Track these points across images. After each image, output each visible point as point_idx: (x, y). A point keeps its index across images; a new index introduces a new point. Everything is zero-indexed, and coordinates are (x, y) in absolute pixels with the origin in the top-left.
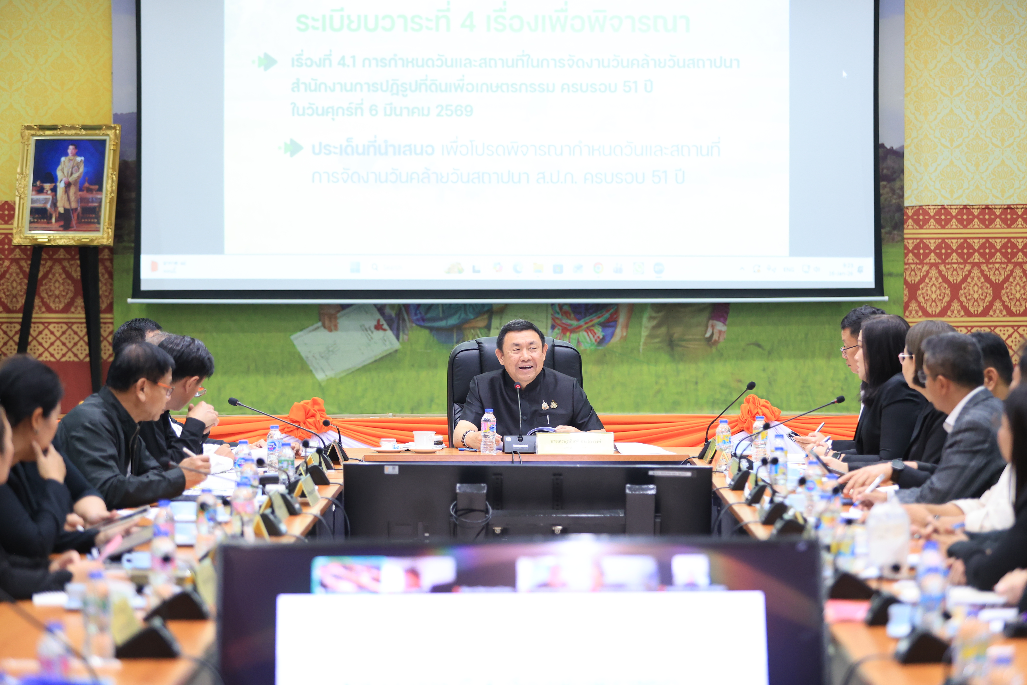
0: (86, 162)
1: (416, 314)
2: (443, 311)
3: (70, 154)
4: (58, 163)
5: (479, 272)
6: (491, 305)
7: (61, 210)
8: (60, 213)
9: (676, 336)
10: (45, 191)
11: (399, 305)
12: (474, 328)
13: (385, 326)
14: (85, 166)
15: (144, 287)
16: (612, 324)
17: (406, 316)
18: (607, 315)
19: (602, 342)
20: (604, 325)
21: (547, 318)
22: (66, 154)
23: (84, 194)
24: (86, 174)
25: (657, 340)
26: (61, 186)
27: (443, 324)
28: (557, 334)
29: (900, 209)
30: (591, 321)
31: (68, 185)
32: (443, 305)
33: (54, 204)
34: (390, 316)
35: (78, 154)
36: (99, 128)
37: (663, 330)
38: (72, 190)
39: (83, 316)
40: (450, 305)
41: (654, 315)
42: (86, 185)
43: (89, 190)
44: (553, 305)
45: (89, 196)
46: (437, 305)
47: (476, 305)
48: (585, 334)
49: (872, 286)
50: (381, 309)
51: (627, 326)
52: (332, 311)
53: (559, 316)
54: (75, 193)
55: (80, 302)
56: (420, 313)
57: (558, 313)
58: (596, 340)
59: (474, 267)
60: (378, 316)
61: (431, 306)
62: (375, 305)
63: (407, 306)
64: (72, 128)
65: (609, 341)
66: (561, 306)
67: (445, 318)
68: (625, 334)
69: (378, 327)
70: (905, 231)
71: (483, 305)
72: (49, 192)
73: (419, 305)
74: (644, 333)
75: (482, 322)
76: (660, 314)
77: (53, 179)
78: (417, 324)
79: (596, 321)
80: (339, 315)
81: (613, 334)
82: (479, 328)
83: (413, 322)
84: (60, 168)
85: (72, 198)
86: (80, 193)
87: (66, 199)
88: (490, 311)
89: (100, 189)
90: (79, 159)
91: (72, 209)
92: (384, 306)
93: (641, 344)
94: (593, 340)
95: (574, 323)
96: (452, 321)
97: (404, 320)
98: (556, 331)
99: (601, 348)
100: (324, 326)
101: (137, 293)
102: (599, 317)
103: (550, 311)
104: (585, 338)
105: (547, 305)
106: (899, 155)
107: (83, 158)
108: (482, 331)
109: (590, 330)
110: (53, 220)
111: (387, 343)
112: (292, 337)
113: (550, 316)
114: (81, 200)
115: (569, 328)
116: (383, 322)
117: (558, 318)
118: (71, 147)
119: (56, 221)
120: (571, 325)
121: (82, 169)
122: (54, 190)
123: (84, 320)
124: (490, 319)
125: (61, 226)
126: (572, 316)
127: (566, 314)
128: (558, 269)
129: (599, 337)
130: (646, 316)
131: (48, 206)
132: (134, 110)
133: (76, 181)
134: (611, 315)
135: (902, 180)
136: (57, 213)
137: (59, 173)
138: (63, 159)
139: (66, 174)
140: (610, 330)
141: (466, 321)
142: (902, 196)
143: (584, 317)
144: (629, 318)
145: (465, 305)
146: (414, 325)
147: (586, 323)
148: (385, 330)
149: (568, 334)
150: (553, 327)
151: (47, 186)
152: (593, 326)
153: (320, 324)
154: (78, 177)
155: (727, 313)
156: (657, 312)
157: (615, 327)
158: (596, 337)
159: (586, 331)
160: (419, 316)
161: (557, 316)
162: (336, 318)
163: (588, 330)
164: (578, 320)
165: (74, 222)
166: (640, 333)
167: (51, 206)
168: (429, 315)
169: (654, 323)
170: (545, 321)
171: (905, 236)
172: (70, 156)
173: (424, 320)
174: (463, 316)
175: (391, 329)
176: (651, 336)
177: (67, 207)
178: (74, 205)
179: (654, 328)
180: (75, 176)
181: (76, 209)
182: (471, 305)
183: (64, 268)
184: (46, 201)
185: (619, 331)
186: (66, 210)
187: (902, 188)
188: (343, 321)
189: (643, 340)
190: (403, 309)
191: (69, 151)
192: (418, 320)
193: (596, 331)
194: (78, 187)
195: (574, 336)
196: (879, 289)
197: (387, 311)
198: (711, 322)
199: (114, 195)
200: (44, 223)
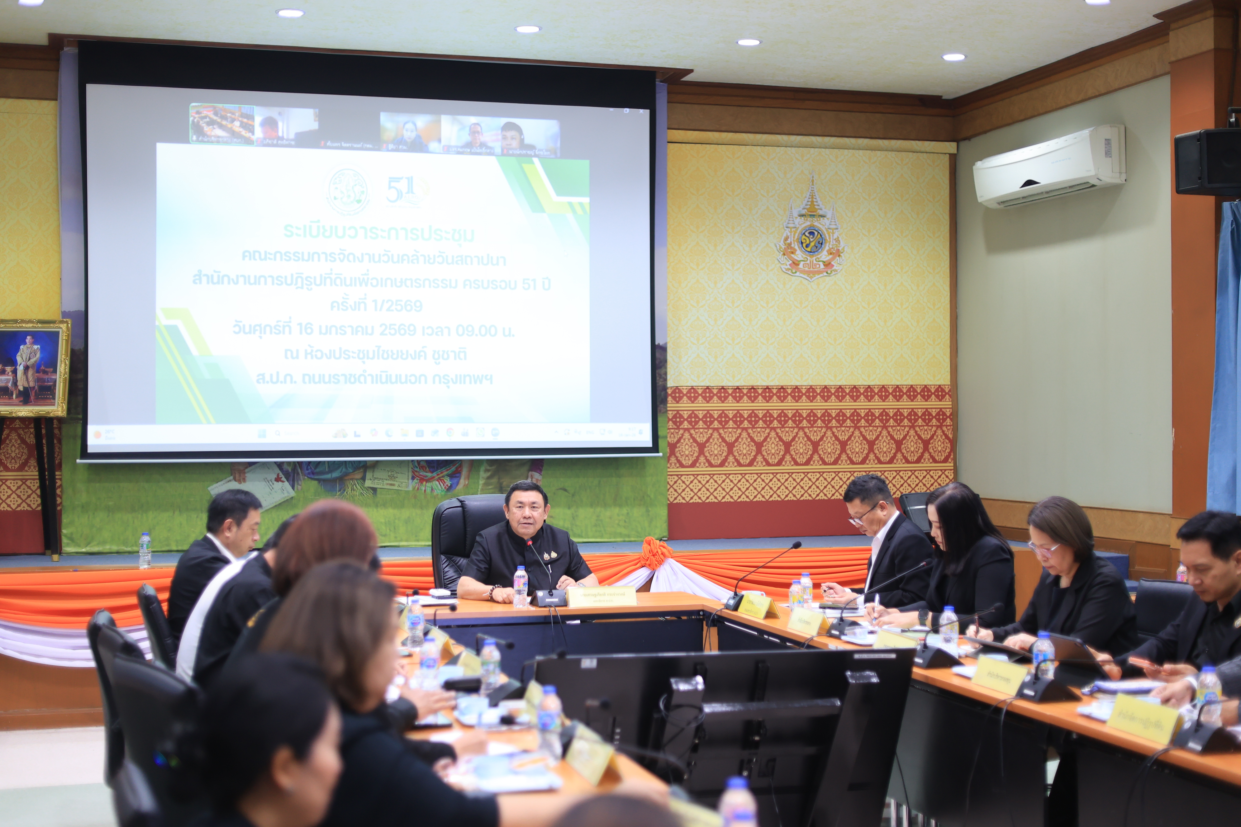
0: (42, 350)
1: (307, 470)
2: (329, 467)
3: (28, 343)
4: (18, 350)
5: (359, 436)
6: (366, 462)
7: (21, 388)
8: (19, 390)
9: (504, 484)
10: (7, 373)
11: (294, 462)
12: (352, 479)
13: (284, 479)
14: (41, 353)
15: (90, 450)
16: (457, 475)
17: (299, 471)
18: (453, 469)
19: (450, 488)
20: (451, 476)
21: (408, 472)
22: (25, 343)
23: (41, 375)
24: (42, 359)
25: (490, 487)
26: (20, 369)
27: (328, 476)
28: (416, 483)
29: (665, 388)
30: (442, 473)
31: (27, 368)
32: (328, 462)
33: (15, 383)
34: (288, 471)
35: (35, 343)
36: (53, 322)
37: (494, 480)
38: (30, 372)
39: (37, 473)
40: (334, 462)
41: (489, 468)
42: (43, 367)
43: (45, 372)
44: (413, 461)
45: (46, 377)
46: (324, 462)
47: (354, 462)
48: (437, 483)
49: (650, 444)
50: (280, 465)
51: (468, 478)
52: (241, 468)
53: (418, 470)
54: (32, 375)
55: (33, 462)
56: (311, 468)
57: (417, 467)
58: (445, 488)
59: (355, 432)
60: (278, 471)
61: (320, 462)
62: (276, 463)
63: (300, 463)
64: (30, 321)
65: (455, 488)
66: (419, 462)
67: (330, 472)
68: (467, 483)
69: (278, 479)
70: (668, 405)
71: (360, 462)
72: (10, 373)
73: (310, 462)
74: (481, 482)
75: (358, 475)
76: (493, 467)
77: (14, 363)
78: (308, 477)
79: (446, 473)
80: (246, 470)
81: (458, 483)
82: (357, 479)
83: (305, 476)
84: (19, 354)
85: (30, 378)
86: (36, 374)
87: (25, 379)
88: (365, 467)
89: (55, 371)
90: (36, 347)
91: (30, 388)
92: (283, 463)
93: (479, 490)
94: (444, 488)
95: (429, 475)
96: (336, 474)
97: (298, 474)
98: (415, 481)
99: (449, 493)
100: (235, 479)
101: (85, 454)
102: (447, 470)
103: (411, 465)
104: (437, 486)
105: (408, 461)
106: (664, 349)
107: (39, 346)
108: (359, 481)
109: (441, 480)
110: (14, 396)
111: (285, 492)
112: (209, 489)
113: (410, 470)
114: (38, 380)
115: (425, 478)
116: (281, 475)
117: (416, 471)
118: (29, 337)
119: (17, 397)
120: (426, 476)
121: (38, 355)
122: (15, 372)
123: (37, 477)
124: (365, 472)
125: (21, 401)
126: (427, 469)
127: (422, 468)
128: (420, 433)
129: (447, 485)
130: (482, 469)
131: (10, 385)
132: (83, 309)
133: (33, 365)
134: (457, 468)
135: (666, 368)
136: (17, 390)
137: (19, 359)
138: (22, 347)
139: (24, 359)
140: (455, 480)
141: (347, 474)
142: (666, 380)
143: (436, 470)
144: (470, 471)
145: (345, 462)
146: (306, 477)
147: (438, 475)
148: (283, 482)
149: (424, 483)
150: (413, 478)
151: (9, 369)
152: (443, 477)
153: (232, 478)
154: (35, 362)
155: (542, 466)
156: (491, 466)
157: (459, 477)
158: (445, 485)
159: (437, 480)
160: (310, 471)
161: (416, 469)
162: (245, 473)
163: (439, 480)
164: (432, 472)
165: (32, 398)
166: (478, 482)
167: (12, 385)
168: (318, 470)
169: (489, 474)
170: (407, 473)
171: (668, 409)
172: (28, 345)
173: (313, 473)
174: (344, 470)
175: (288, 481)
176: (486, 484)
177: (26, 385)
178: (32, 384)
179: (488, 478)
180: (33, 360)
181: (34, 388)
182: (350, 462)
183: (19, 435)
184: (8, 381)
185: (462, 481)
186: (24, 388)
187: (666, 374)
188: (248, 476)
189: (480, 487)
190: (297, 465)
191: (27, 341)
192: (309, 474)
193: (445, 481)
194: (35, 370)
195: (429, 484)
196: (655, 448)
197: (285, 467)
198: (530, 473)
199: (67, 376)
200: (5, 399)
